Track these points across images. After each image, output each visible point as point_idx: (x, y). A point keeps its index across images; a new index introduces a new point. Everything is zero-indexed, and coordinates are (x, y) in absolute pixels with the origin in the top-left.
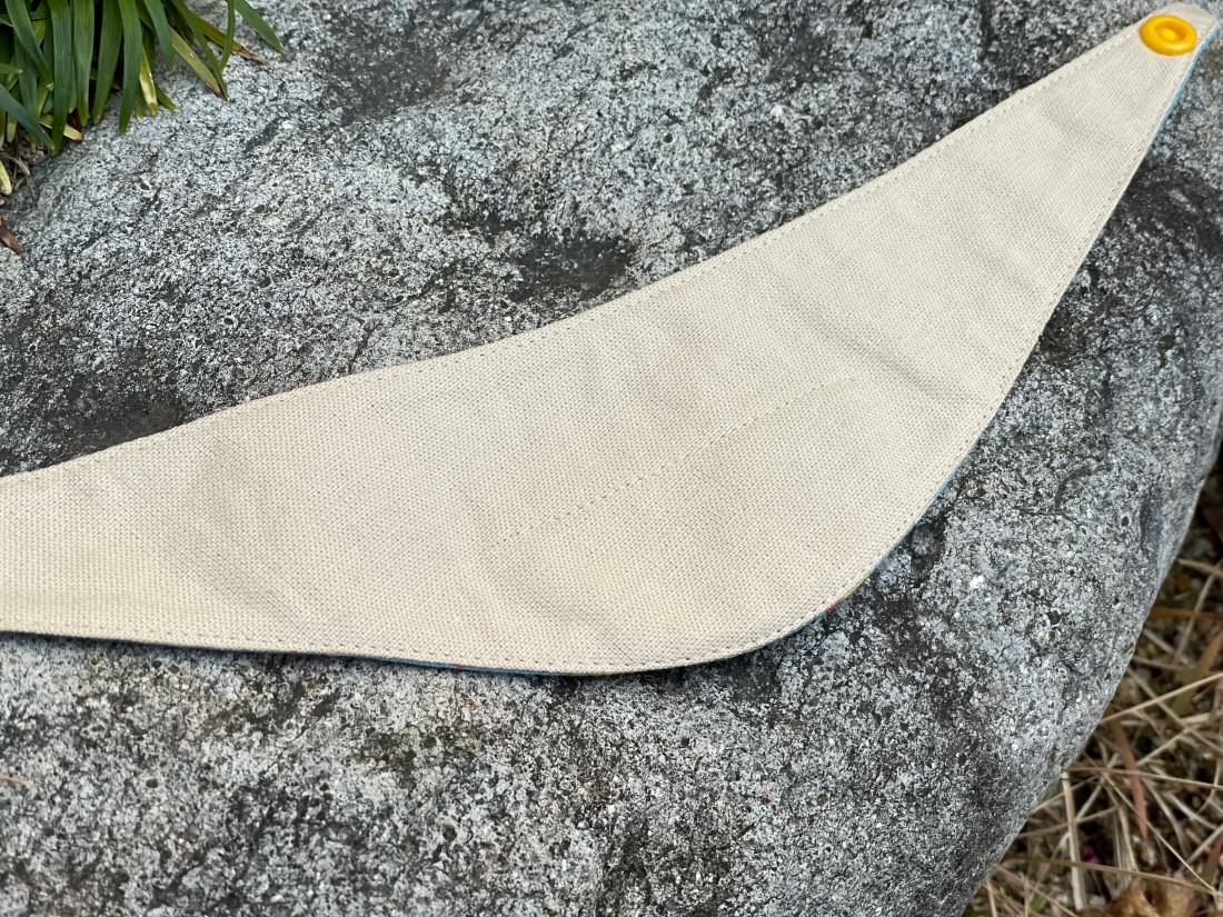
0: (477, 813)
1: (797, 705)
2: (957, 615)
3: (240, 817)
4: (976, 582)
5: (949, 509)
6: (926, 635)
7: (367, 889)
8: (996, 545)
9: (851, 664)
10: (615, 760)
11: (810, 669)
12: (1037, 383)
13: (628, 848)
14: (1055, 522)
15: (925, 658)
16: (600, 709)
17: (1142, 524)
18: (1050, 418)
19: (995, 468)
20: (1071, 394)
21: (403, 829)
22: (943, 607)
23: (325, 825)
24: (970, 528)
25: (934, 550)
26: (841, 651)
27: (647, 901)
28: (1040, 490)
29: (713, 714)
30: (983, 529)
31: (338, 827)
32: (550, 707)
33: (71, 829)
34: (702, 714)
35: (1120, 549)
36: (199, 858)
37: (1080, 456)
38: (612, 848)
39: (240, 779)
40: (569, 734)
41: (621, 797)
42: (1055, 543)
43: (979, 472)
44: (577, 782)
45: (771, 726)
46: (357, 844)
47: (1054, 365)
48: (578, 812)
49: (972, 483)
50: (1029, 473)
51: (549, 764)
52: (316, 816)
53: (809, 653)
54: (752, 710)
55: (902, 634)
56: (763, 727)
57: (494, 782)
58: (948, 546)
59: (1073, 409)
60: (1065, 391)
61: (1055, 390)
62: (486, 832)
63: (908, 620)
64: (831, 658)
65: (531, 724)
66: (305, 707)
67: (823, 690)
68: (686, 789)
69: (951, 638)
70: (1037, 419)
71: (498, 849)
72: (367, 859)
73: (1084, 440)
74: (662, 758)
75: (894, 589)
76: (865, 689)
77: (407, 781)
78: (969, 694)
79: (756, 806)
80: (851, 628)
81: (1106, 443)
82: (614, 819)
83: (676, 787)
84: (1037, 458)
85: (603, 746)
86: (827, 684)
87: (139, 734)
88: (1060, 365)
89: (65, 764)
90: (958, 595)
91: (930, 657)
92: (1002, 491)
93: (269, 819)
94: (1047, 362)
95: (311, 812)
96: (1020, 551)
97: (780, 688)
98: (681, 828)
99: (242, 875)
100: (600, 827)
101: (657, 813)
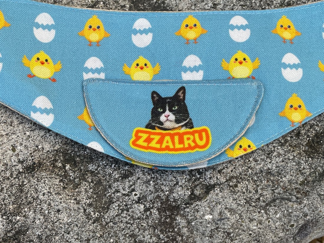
1: (109, 220)
2: (193, 223)
4: (208, 217)
5: (218, 184)
6: (176, 223)
8: (226, 208)
9: (138, 218)
10: (30, 203)
11: (123, 210)
12: (292, 157)
14: (259, 212)
15: (169, 231)
16: (36, 183)
17: (300, 230)
18: (287, 173)
19: (249, 180)
20: (304, 169)
22: (190, 218)
24: (221, 196)
25: (201, 196)
26: (138, 212)
28: (261, 198)
29: (76, 207)
30: (225, 200)
32: (20, 173)
34: (72, 205)
35: (281, 235)
37: (289, 193)
38: (12, 230)
40: (20, 186)
41: (24, 216)
42: (251, 220)
43: (241, 178)
44: (11, 203)
45: (94, 223)
47: (306, 154)
48: (6, 213)
49: (235, 180)
50: (262, 189)
51: (5, 191)
53: (126, 205)
54: (92, 213)
55: (166, 219)
56: (91, 221)
58: (208, 198)
59: (300, 175)
60: (302, 167)
61: (299, 164)
63: (173, 214)
64: (133, 212)
67: (122, 222)
68: (48, 226)
69: (185, 230)
70: (282, 171)
73: (296, 189)
74: (47, 212)
75: (175, 201)
76: (137, 230)
80: (148, 206)
81: (306, 194)
82: (17, 222)
83: (45, 224)
84: (269, 185)
85: (29, 196)
86: (125, 220)
88: (309, 155)
90: (198, 217)
91: (171, 232)
92: (244, 190)
94: (304, 151)
96: (234, 216)
97: (108, 211)
101: (34, 228)
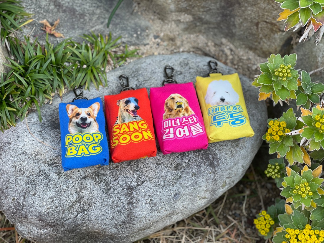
0: (65, 186)
3: (40, 173)
7: (47, 187)
13: (80, 198)
21: (55, 183)
23: (47, 178)
27: (79, 205)
31: (48, 179)
33: (22, 165)
36: (33, 175)
39: (42, 169)
46: (49, 182)
52: (47, 177)
57: (69, 183)
62: (65, 188)
65: (77, 179)
66: (54, 165)
71: (65, 190)
72: (49, 184)
77: (59, 178)
78: (134, 203)
79: (97, 201)
87: (35, 159)
89: (26, 159)
93: (42, 175)
95: (47, 176)
98: (88, 200)
99: (36, 179)
100: (78, 194)
